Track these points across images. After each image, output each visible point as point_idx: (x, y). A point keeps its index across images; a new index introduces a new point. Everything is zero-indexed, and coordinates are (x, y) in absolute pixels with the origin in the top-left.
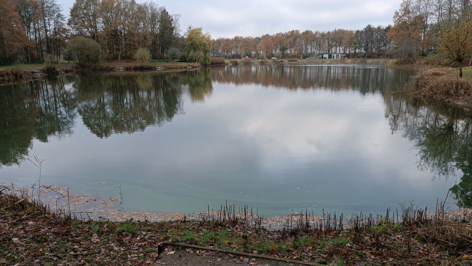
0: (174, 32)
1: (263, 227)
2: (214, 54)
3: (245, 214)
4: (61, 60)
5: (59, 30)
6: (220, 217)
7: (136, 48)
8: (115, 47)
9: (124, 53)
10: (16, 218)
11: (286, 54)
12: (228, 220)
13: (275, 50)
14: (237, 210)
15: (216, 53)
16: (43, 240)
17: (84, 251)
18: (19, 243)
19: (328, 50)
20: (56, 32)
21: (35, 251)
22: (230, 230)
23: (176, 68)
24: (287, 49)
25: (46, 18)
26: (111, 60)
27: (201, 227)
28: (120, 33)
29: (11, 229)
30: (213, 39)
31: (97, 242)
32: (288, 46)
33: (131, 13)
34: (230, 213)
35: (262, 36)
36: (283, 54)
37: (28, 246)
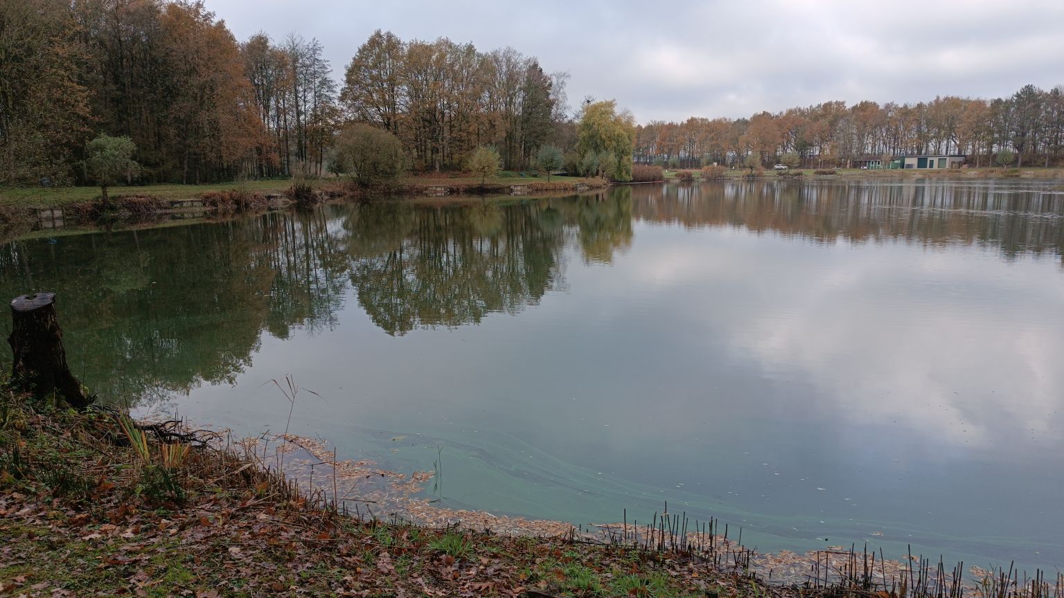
0: (553, 111)
1: (754, 574)
2: (639, 158)
3: (711, 538)
4: (324, 172)
5: (324, 111)
6: (653, 539)
7: (473, 148)
8: (429, 146)
9: (447, 157)
10: (236, 503)
11: (810, 156)
12: (670, 548)
13: (784, 149)
14: (691, 527)
15: (643, 155)
16: (287, 557)
17: (364, 588)
18: (240, 559)
19: (918, 147)
20: (316, 116)
21: (272, 580)
22: (674, 573)
23: (554, 190)
24: (812, 145)
25: (300, 89)
26: (420, 173)
27: (608, 559)
28: (440, 116)
29: (226, 526)
30: (639, 126)
31: (390, 571)
32: (817, 138)
33: (466, 74)
34: (675, 533)
35: (752, 116)
36: (801, 157)
37: (258, 568)
